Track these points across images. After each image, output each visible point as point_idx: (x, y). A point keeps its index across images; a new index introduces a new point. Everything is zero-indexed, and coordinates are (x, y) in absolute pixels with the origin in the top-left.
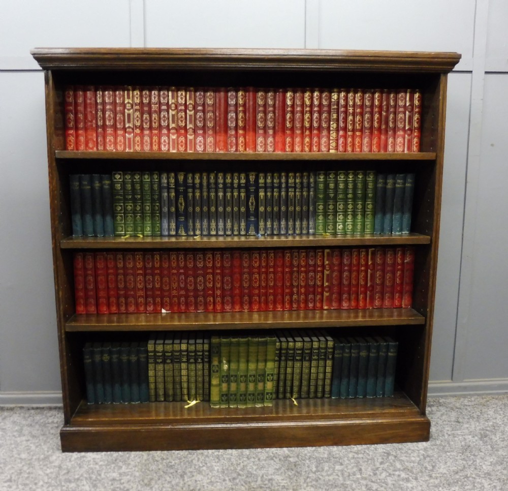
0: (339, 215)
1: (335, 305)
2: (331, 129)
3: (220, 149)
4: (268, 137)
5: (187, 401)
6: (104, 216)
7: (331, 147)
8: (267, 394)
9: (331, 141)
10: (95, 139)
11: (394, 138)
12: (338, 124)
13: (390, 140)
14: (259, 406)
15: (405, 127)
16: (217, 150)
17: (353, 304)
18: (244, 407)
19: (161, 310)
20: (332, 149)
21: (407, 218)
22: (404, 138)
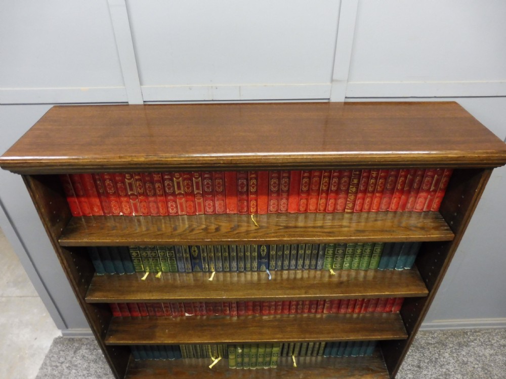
0: (347, 257)
1: (334, 310)
2: (350, 191)
3: (230, 210)
4: (282, 199)
5: (211, 358)
6: (122, 260)
7: (347, 207)
8: (273, 362)
9: (348, 202)
10: (99, 204)
11: (416, 197)
12: (357, 188)
13: (411, 200)
14: (266, 368)
15: (430, 188)
16: (228, 210)
17: (350, 310)
18: (255, 368)
19: (185, 314)
20: (348, 209)
21: (412, 259)
22: (426, 199)
